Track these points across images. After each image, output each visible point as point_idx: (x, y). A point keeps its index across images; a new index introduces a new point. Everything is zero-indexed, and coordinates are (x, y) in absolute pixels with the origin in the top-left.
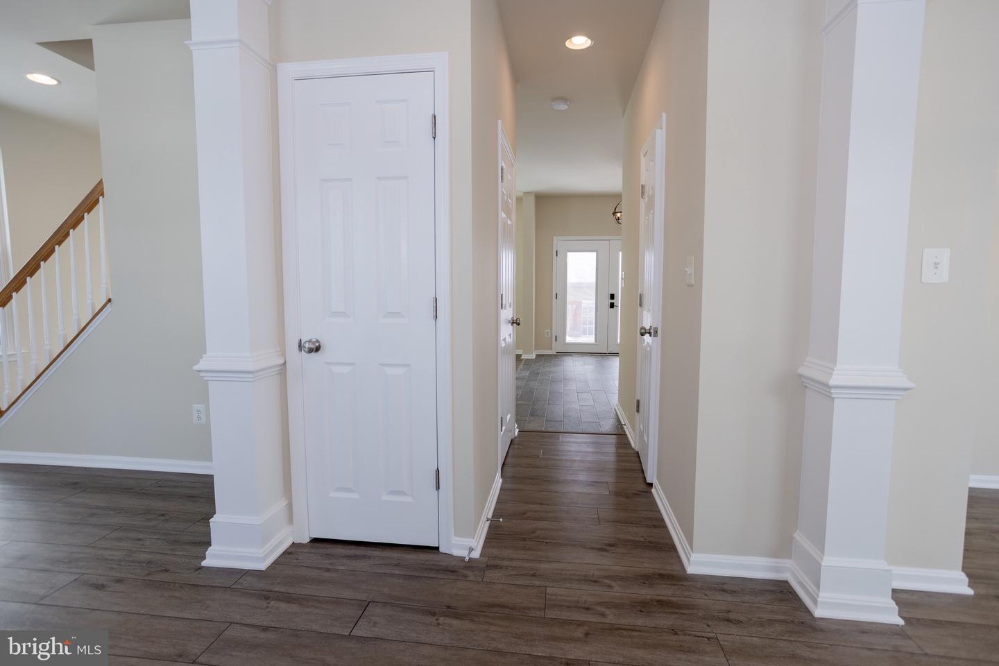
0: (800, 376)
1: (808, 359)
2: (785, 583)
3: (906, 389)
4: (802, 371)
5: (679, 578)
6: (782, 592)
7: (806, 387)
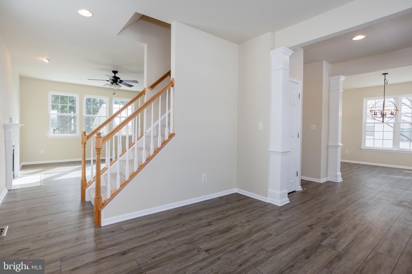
2: (329, 181)
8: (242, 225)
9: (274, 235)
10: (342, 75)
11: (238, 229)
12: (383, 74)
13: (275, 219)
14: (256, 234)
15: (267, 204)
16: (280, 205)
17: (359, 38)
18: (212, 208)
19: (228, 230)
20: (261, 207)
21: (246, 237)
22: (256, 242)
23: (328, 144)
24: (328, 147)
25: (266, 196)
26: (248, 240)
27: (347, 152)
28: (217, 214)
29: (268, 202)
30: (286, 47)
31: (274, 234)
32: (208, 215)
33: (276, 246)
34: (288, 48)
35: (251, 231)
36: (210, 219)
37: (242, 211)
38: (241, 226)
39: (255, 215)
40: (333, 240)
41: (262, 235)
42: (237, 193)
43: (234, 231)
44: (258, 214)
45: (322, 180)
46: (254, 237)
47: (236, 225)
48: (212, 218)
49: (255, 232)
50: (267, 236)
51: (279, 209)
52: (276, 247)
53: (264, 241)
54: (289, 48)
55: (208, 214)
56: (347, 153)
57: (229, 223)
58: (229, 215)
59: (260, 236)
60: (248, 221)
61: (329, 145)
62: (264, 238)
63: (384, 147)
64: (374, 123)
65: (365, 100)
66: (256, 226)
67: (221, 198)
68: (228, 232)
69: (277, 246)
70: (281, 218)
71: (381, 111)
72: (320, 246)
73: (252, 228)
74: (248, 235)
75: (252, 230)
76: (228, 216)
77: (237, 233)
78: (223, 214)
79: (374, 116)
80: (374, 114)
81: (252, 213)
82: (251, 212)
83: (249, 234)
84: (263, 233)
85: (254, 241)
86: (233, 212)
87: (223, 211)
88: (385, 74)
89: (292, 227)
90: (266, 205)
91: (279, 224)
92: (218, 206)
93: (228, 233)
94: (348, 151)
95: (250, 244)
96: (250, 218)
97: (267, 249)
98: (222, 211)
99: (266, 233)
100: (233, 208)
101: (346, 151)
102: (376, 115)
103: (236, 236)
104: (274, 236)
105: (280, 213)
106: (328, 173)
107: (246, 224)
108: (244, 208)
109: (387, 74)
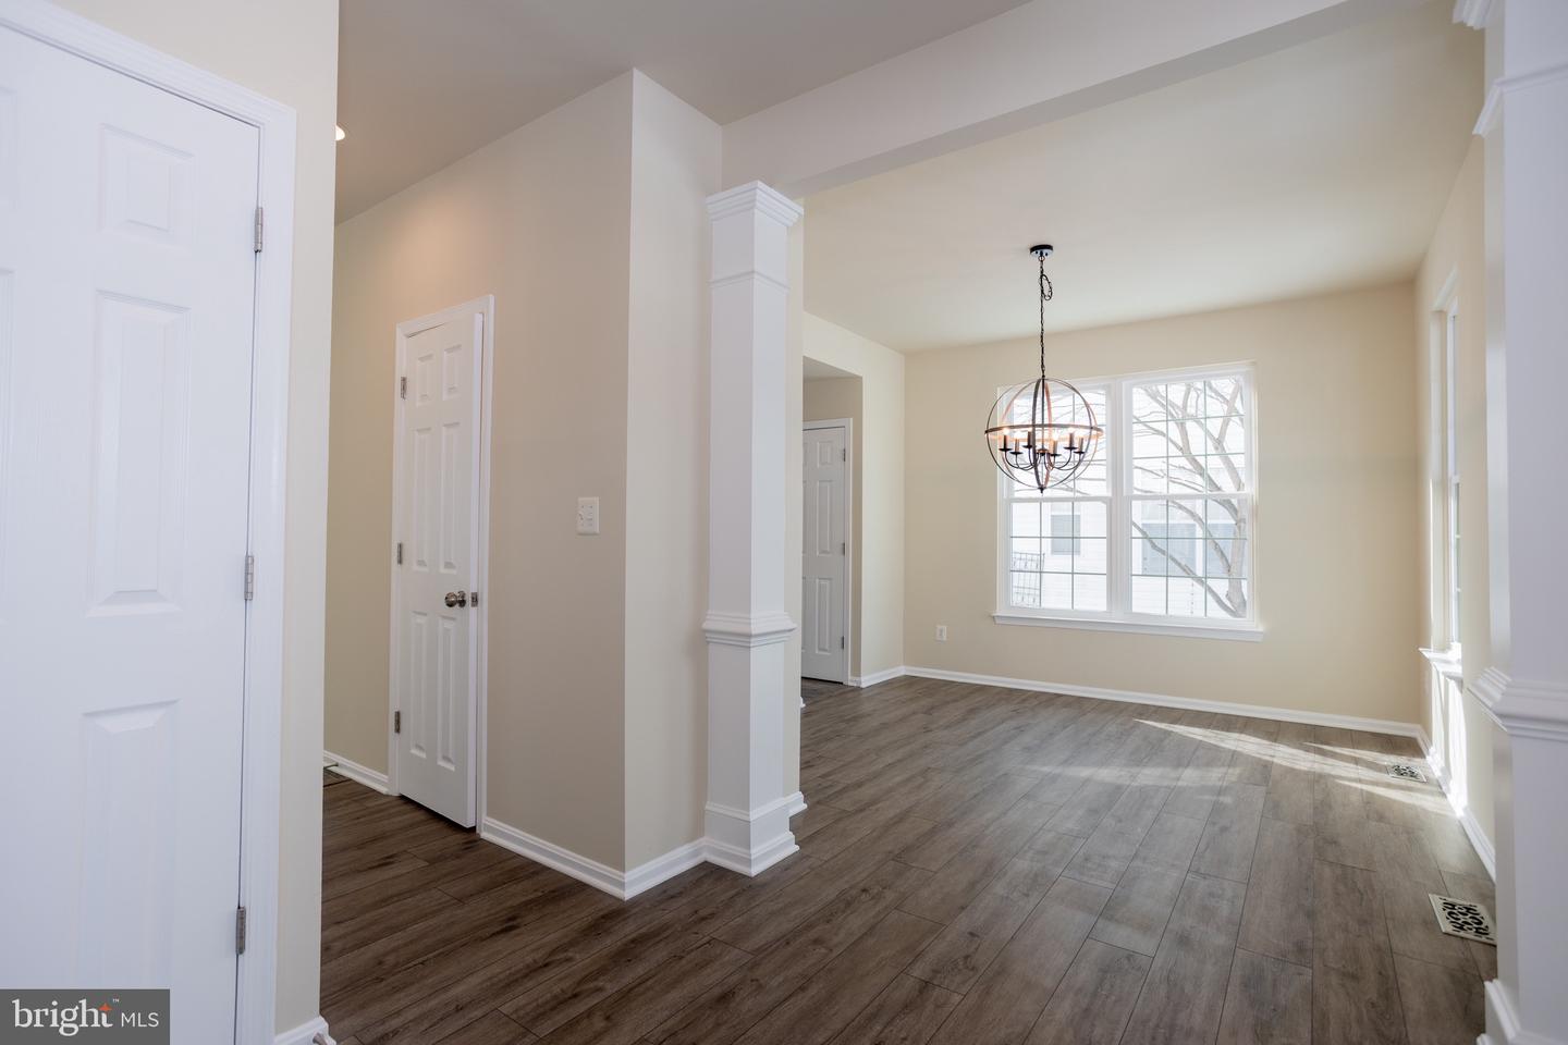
0: (706, 631)
1: (710, 612)
2: (705, 865)
3: (790, 630)
4: (706, 625)
5: (617, 911)
6: (708, 872)
7: (708, 642)
12: (1034, 249)
27: (941, 631)
56: (945, 638)
63: (1076, 606)
64: (1041, 501)
80: (1067, 444)
88: (1041, 249)
94: (945, 628)
101: (939, 627)
102: (1052, 458)
106: (707, 807)
109: (1049, 247)
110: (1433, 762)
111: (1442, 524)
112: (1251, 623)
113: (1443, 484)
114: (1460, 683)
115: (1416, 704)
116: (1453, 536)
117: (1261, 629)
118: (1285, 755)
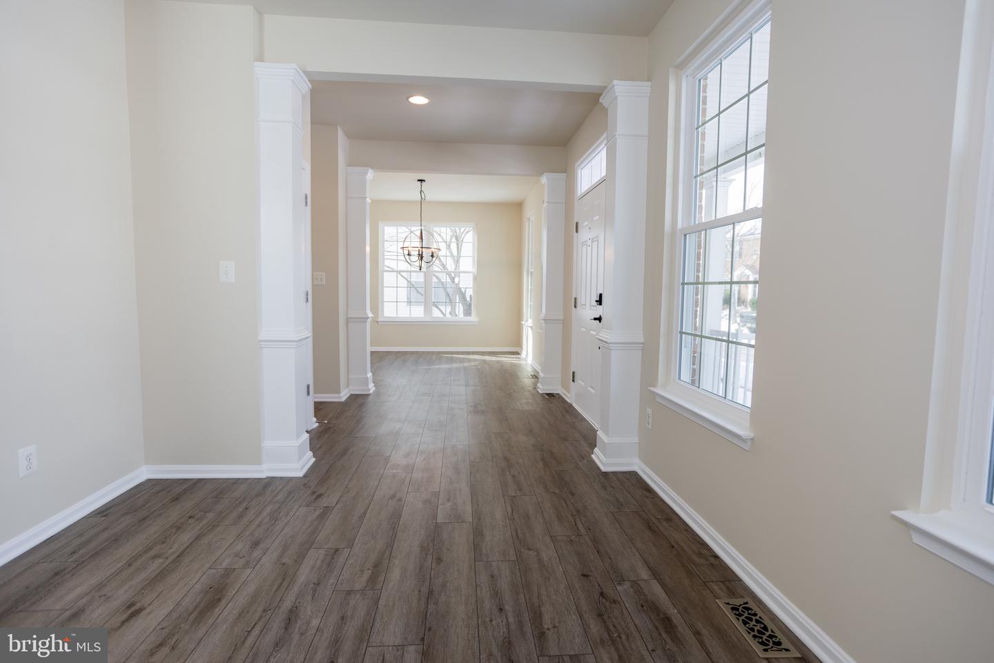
8: (248, 562)
9: (344, 548)
10: (372, 168)
11: (244, 577)
12: (418, 180)
13: (315, 510)
14: (303, 566)
15: (266, 481)
16: (301, 474)
17: (419, 100)
18: (96, 555)
19: (214, 596)
20: (257, 495)
21: (285, 584)
22: (318, 584)
23: (347, 313)
24: (348, 320)
25: (258, 461)
26: (296, 589)
28: (133, 568)
29: (263, 476)
30: (300, 68)
31: (343, 546)
32: (101, 586)
33: (369, 569)
34: (304, 72)
35: (284, 564)
36: (122, 595)
37: (213, 526)
38: (246, 565)
39: (259, 520)
40: (448, 505)
41: (319, 562)
42: (149, 481)
43: (237, 587)
44: (265, 514)
45: (343, 396)
46: (305, 574)
47: (229, 572)
48: (126, 587)
49: (296, 561)
50: (333, 558)
51: (304, 485)
52: (370, 571)
53: (335, 573)
54: (306, 73)
55: (93, 581)
57: (200, 574)
58: (182, 553)
59: (317, 566)
60: (255, 544)
61: (349, 316)
62: (329, 565)
63: (412, 316)
64: (411, 272)
65: (381, 225)
66: (285, 548)
67: (103, 512)
68: (219, 600)
69: (371, 568)
70: (325, 502)
71: (417, 249)
72: (439, 527)
73: (280, 557)
74: (284, 579)
75: (283, 561)
76: (178, 556)
77: (251, 588)
78: (155, 557)
79: (407, 257)
81: (245, 520)
82: (240, 517)
83: (285, 575)
84: (315, 557)
85: (312, 585)
86: (185, 538)
87: (148, 549)
88: (421, 181)
89: (365, 513)
90: (268, 484)
91: (333, 519)
92: (116, 540)
93: (223, 602)
95: (310, 598)
96: (252, 534)
97: (358, 586)
98: (146, 552)
99: (322, 552)
100: (178, 528)
103: (254, 598)
104: (347, 551)
105: (314, 493)
106: (350, 377)
107: (257, 553)
108: (210, 516)
109: (424, 181)
110: (523, 355)
111: (528, 284)
112: (473, 318)
113: (528, 271)
114: (531, 328)
115: (518, 342)
116: (530, 287)
117: (477, 320)
118: (487, 358)
